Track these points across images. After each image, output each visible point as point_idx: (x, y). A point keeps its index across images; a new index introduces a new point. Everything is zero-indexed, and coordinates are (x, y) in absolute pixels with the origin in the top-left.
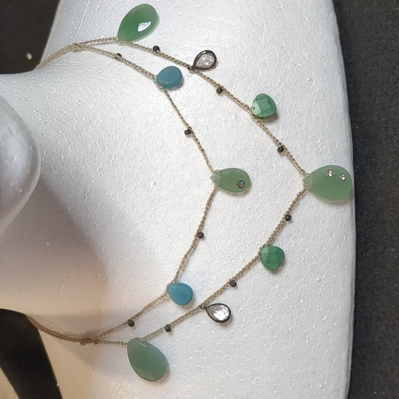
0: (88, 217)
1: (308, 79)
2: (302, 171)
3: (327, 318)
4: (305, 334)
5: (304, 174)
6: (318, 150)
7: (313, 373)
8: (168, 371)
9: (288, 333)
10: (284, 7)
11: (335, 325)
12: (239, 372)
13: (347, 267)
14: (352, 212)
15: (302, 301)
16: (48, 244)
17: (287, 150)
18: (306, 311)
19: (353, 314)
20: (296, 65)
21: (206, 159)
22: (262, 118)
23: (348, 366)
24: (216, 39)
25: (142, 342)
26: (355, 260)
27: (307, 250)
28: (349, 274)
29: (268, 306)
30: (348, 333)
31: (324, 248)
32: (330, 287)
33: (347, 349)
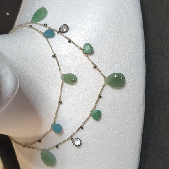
0: (35, 99)
1: (129, 43)
2: (104, 76)
3: (131, 143)
4: (122, 149)
5: (104, 77)
6: (132, 73)
7: (124, 164)
8: (56, 163)
9: (115, 148)
10: (121, 11)
11: (134, 145)
12: (94, 163)
13: (140, 122)
14: (144, 99)
15: (121, 135)
16: (18, 110)
17: (97, 67)
18: (123, 140)
19: (141, 141)
20: (124, 37)
21: (60, 68)
22: (87, 54)
23: (138, 162)
24: (92, 24)
25: (47, 151)
26: (144, 119)
27: (125, 115)
28: (141, 125)
29: (107, 137)
30: (139, 148)
31: (132, 114)
32: (133, 130)
33: (138, 155)
